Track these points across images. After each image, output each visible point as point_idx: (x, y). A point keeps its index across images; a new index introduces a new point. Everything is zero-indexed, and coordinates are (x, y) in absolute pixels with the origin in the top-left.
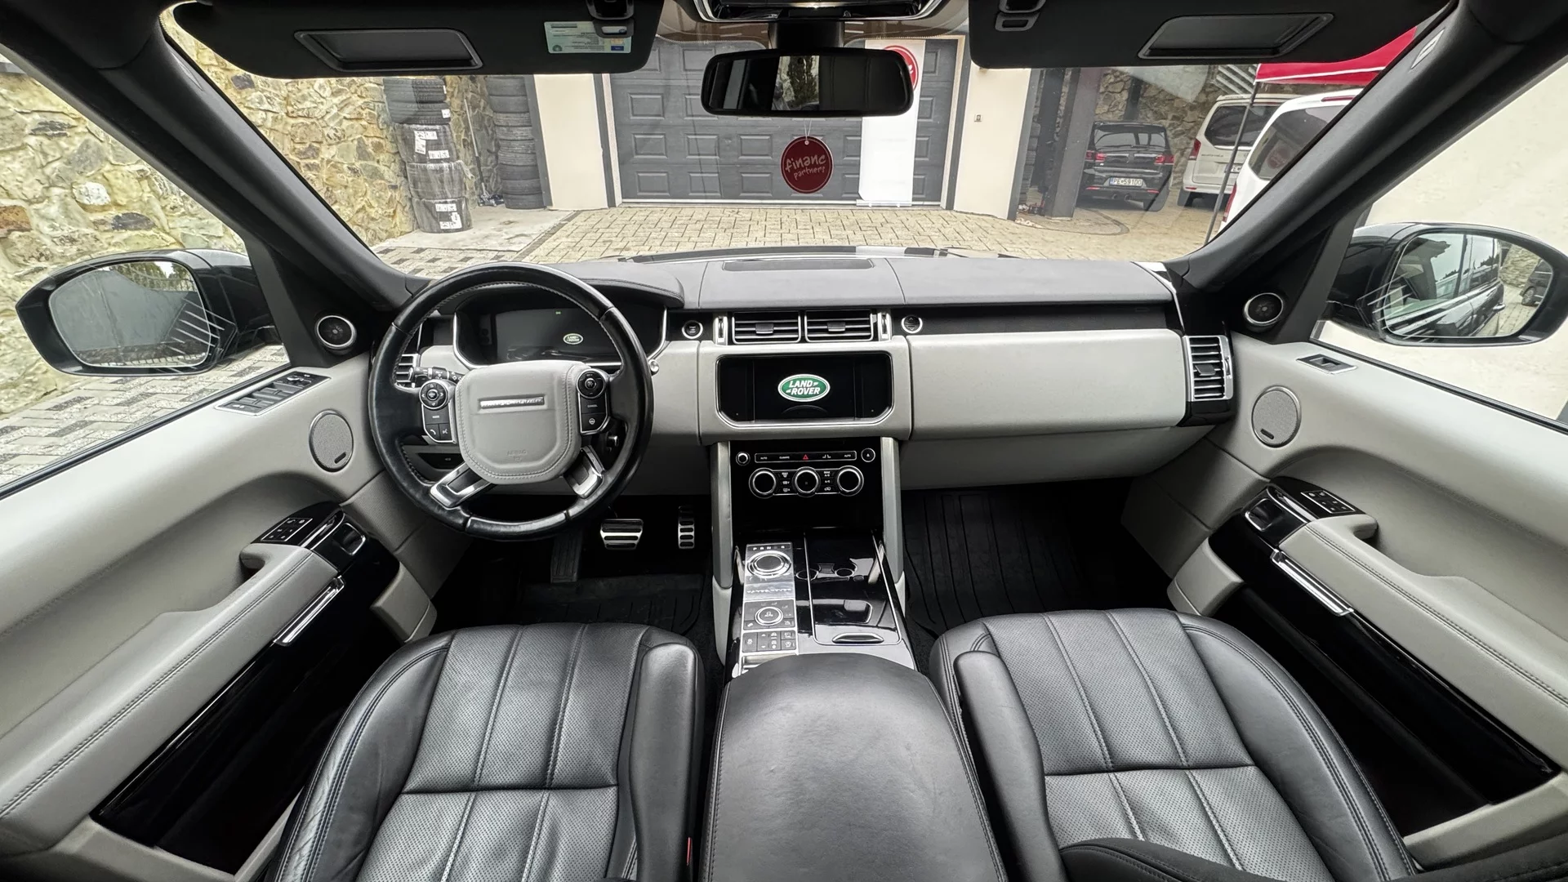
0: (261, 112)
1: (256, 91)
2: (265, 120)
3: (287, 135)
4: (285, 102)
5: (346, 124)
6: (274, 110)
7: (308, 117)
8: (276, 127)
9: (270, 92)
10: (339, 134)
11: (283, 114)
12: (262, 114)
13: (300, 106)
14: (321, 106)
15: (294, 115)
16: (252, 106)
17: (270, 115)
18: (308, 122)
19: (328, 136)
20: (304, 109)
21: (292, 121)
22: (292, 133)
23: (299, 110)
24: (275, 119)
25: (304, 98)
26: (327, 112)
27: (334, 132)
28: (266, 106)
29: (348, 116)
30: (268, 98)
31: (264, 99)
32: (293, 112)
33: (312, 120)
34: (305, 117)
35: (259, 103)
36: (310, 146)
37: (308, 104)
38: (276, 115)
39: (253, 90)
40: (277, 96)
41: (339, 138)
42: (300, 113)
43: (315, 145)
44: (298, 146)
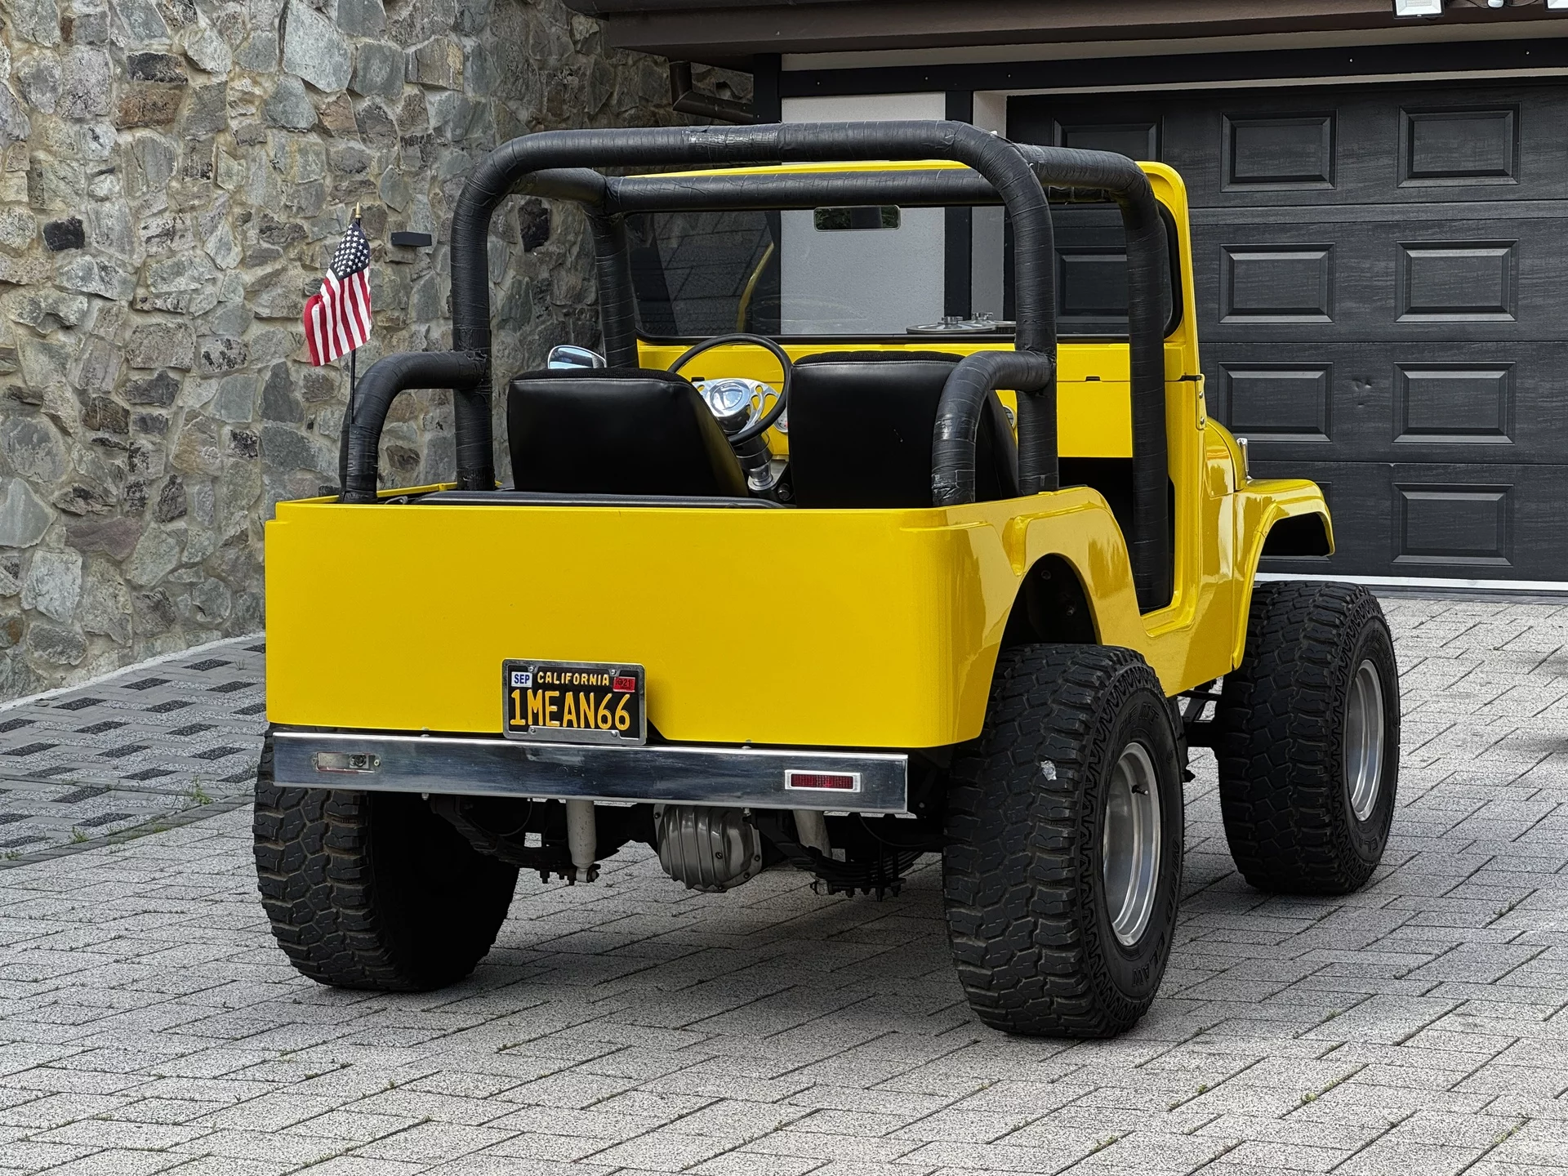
0: (81, 298)
1: (84, 254)
2: (84, 315)
3: (119, 348)
4: (134, 279)
5: (256, 330)
6: (108, 295)
7: (174, 312)
8: (102, 332)
9: (111, 257)
10: (232, 354)
11: (124, 303)
12: (82, 303)
13: (165, 288)
14: (209, 289)
15: (146, 307)
16: (65, 284)
17: (98, 304)
18: (171, 322)
19: (207, 356)
20: (170, 294)
21: (138, 320)
22: (133, 346)
23: (158, 296)
24: (105, 314)
25: (179, 270)
26: (219, 302)
27: (222, 348)
28: (95, 286)
29: (265, 312)
30: (104, 268)
31: (96, 270)
32: (144, 300)
33: (180, 320)
34: (169, 312)
35: (82, 279)
36: (161, 377)
37: (182, 283)
38: (109, 304)
39: (80, 251)
40: (123, 265)
41: (231, 363)
42: (159, 303)
43: (172, 375)
44: (136, 376)
